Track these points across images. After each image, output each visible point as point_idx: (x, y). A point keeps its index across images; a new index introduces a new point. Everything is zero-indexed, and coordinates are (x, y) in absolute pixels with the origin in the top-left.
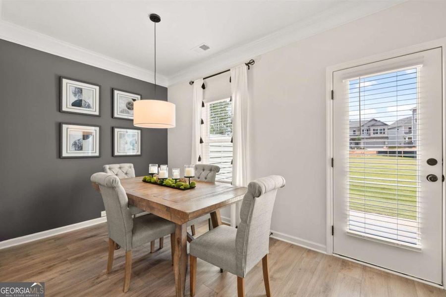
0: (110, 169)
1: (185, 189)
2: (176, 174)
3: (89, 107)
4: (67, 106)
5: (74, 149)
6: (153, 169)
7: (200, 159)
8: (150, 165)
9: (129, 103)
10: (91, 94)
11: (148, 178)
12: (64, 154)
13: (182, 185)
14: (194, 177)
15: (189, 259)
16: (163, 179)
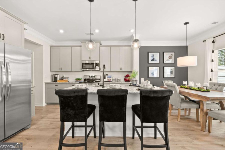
0: (164, 82)
1: (204, 91)
2: (199, 85)
3: (156, 60)
4: (150, 62)
5: (152, 75)
6: (185, 83)
7: (210, 80)
8: (183, 81)
9: (170, 57)
10: (157, 56)
11: (182, 86)
12: (149, 77)
13: (202, 90)
14: (209, 87)
15: (208, 118)
16: (191, 87)
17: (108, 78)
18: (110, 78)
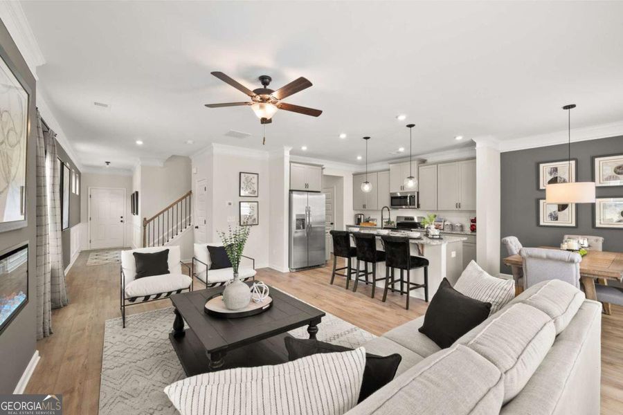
4: (544, 185)
5: (550, 219)
10: (567, 169)
12: (542, 223)
17: (436, 223)
18: (440, 223)
